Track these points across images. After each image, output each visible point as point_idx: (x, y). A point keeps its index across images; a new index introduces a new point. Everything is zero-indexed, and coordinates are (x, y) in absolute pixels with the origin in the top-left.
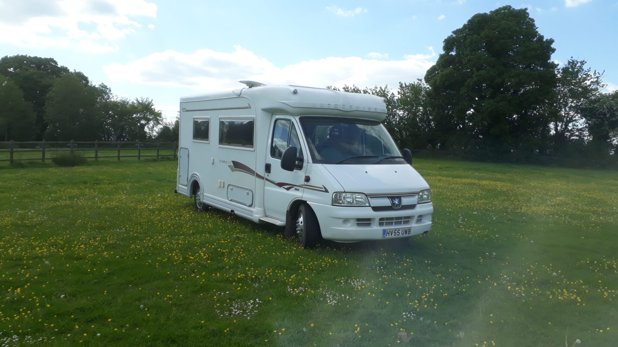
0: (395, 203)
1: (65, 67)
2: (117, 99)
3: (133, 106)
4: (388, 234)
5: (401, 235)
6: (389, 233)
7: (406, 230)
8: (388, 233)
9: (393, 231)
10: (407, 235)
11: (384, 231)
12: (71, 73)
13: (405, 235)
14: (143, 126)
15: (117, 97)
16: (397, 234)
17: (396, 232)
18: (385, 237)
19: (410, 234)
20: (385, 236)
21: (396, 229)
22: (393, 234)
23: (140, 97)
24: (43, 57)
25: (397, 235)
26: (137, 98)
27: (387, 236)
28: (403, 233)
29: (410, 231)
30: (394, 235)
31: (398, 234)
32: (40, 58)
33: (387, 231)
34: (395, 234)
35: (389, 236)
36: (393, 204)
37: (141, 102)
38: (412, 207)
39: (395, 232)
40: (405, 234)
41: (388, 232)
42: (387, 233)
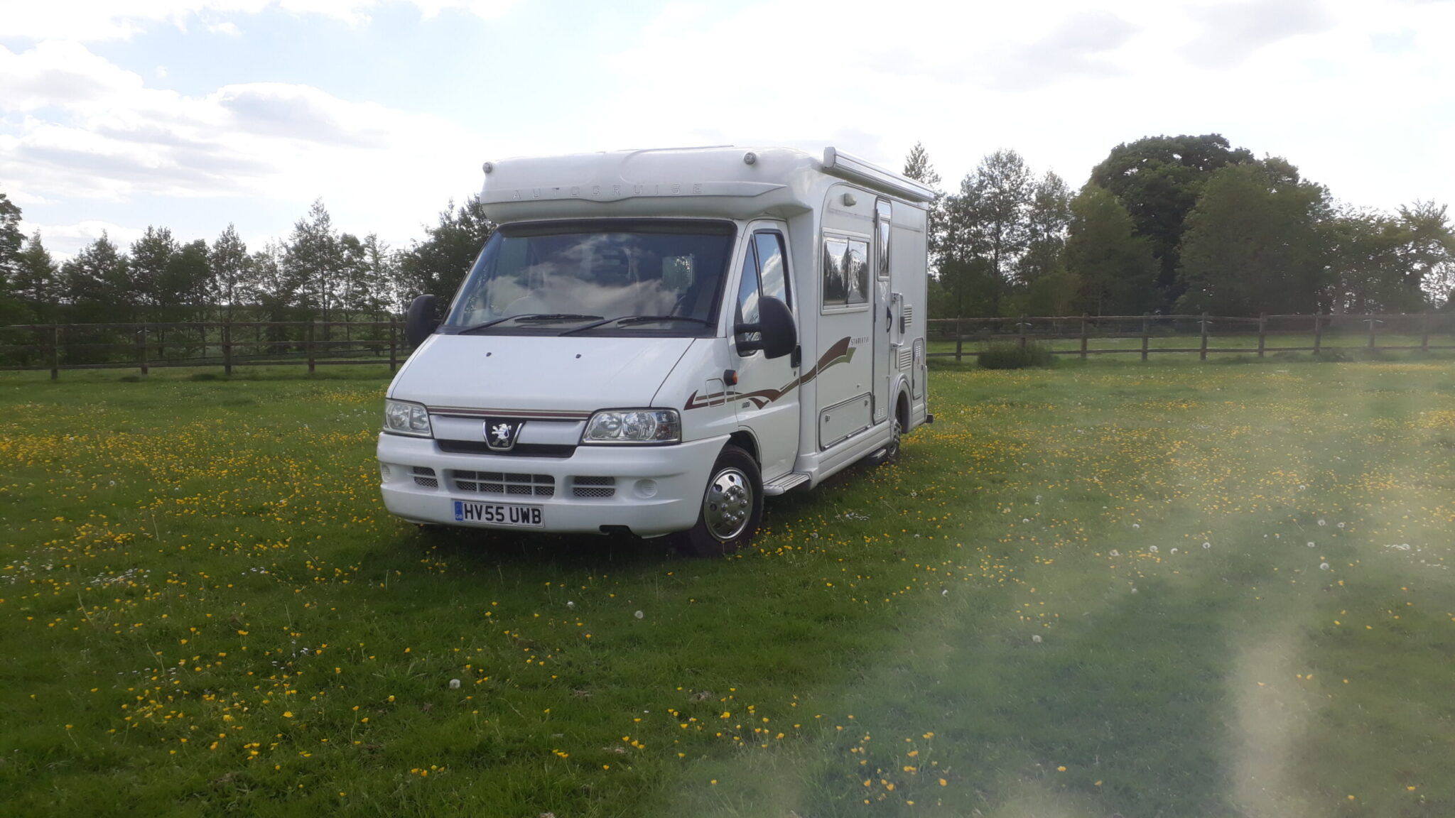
0: (497, 435)
1: (1244, 150)
2: (1348, 213)
3: (1391, 228)
4: (469, 515)
5: (507, 522)
6: (471, 512)
7: (525, 510)
8: (469, 512)
9: (481, 507)
10: (530, 525)
11: (458, 505)
12: (1259, 162)
13: (521, 524)
14: (1416, 276)
15: (1350, 208)
16: (496, 517)
17: (493, 511)
18: (462, 520)
19: (541, 524)
20: (460, 516)
21: (491, 505)
22: (484, 516)
23: (1414, 203)
24: (1196, 134)
25: (495, 520)
26: (1403, 206)
27: (466, 517)
28: (515, 518)
29: (539, 516)
30: (487, 519)
31: (500, 517)
32: (1191, 138)
33: (466, 505)
34: (489, 516)
35: (472, 518)
36: (492, 437)
37: (1414, 214)
38: (564, 451)
39: (489, 510)
40: (523, 522)
41: (469, 508)
42: (467, 511)
